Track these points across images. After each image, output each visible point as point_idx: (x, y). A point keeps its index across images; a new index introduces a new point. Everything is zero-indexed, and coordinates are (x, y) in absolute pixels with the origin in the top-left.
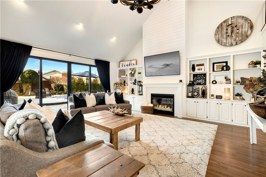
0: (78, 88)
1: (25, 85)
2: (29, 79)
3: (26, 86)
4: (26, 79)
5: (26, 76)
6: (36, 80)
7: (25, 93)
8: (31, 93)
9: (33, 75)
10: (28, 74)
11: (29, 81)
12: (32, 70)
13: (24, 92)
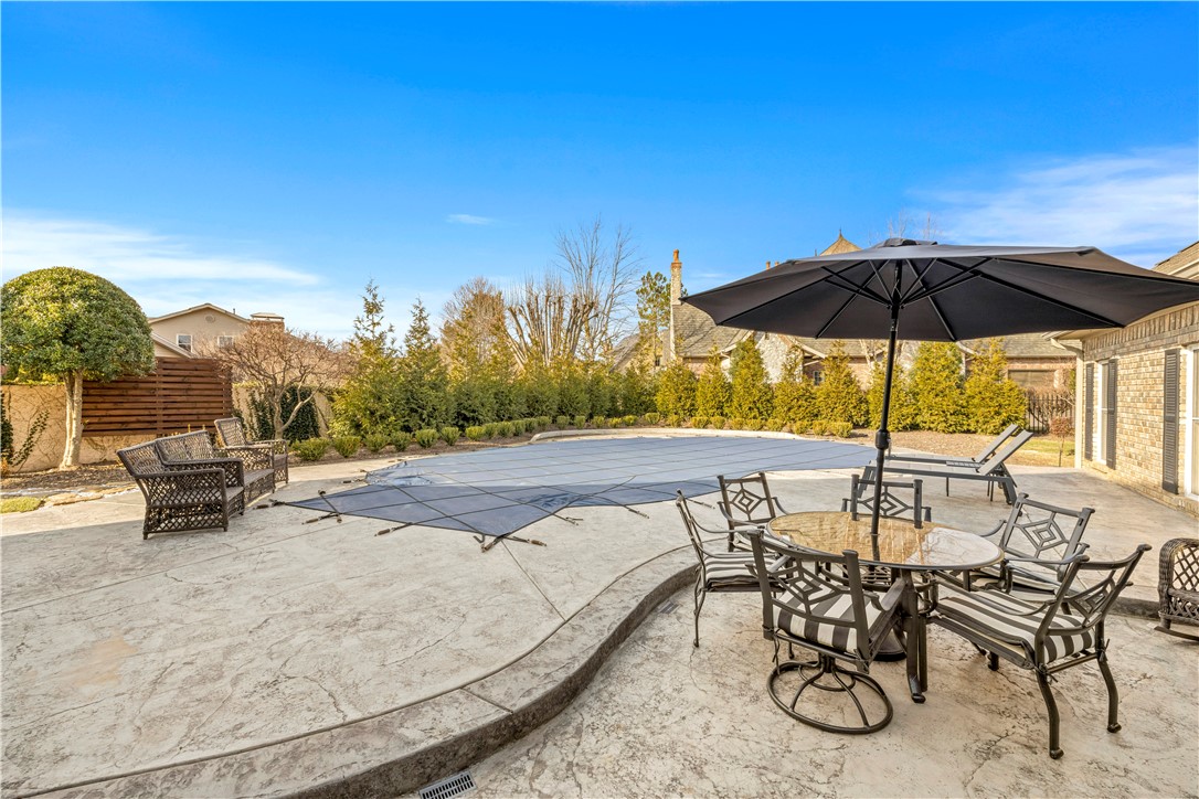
0: (412, 410)
1: (26, 391)
2: (64, 340)
3: (37, 401)
4: (36, 346)
5: (37, 319)
6: (122, 349)
7: (26, 455)
8: (76, 456)
9: (98, 310)
10: (54, 299)
11: (63, 358)
12: (87, 276)
13: (18, 446)
